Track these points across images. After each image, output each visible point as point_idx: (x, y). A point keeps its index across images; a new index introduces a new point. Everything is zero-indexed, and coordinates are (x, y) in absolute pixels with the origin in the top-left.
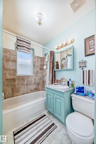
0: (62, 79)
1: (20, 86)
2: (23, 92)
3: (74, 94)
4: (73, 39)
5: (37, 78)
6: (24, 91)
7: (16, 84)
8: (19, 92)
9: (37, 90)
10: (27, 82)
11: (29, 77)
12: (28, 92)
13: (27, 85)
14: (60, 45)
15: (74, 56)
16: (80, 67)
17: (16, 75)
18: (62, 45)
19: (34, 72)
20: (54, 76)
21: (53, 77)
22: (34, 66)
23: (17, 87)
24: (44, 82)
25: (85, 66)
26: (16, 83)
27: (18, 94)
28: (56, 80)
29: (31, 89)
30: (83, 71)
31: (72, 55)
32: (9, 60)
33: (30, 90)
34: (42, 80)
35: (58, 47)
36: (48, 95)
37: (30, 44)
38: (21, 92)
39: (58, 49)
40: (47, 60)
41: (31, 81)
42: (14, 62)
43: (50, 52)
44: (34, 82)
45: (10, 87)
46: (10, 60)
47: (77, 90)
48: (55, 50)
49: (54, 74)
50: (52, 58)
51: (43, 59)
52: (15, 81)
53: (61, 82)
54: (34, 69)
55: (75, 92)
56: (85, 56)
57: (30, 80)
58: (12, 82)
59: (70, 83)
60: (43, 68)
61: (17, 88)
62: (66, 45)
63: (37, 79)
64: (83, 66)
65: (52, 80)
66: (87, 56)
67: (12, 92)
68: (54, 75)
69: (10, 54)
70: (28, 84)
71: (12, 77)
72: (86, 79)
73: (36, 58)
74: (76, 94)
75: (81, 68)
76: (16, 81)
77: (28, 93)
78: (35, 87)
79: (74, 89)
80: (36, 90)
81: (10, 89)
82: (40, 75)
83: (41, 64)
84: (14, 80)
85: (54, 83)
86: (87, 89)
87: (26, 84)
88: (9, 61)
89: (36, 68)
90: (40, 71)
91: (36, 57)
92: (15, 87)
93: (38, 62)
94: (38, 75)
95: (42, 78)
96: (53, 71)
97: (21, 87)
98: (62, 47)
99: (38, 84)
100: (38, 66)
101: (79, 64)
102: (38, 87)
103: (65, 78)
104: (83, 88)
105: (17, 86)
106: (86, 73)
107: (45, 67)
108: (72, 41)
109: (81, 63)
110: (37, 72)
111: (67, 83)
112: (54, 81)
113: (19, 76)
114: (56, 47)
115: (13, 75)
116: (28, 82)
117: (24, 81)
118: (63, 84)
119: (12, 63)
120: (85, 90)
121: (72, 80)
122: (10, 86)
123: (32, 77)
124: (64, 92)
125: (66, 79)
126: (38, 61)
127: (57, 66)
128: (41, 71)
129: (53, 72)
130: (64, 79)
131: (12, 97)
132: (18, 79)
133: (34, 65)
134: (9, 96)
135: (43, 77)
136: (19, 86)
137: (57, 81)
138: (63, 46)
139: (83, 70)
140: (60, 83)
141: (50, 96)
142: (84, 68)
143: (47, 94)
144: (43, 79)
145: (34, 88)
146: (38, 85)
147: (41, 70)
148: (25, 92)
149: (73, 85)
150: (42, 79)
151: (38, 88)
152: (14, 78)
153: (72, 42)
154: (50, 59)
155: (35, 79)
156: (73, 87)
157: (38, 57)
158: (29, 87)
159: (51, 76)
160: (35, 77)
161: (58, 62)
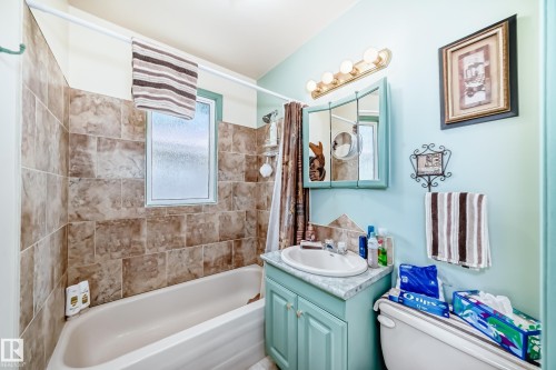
0: (337, 223)
1: (162, 249)
2: (174, 275)
3: (391, 298)
4: (386, 50)
5: (233, 214)
6: (177, 269)
7: (140, 243)
8: (155, 276)
9: (231, 261)
10: (191, 230)
11: (198, 209)
12: (194, 271)
13: (190, 243)
14: (329, 79)
15: (386, 123)
16: (419, 175)
17: (142, 205)
18: (337, 77)
19: (219, 191)
20: (301, 211)
21: (296, 215)
22: (221, 164)
23: (148, 252)
24: (261, 230)
25: (443, 174)
26: (144, 240)
27: (153, 282)
28: (310, 228)
29: (207, 259)
30: (435, 196)
31: (382, 120)
32: (114, 142)
33: (206, 264)
34: (255, 223)
35: (320, 85)
36: (275, 296)
37: (194, 74)
38: (165, 276)
39: (318, 94)
40: (272, 140)
41: (208, 227)
42: (134, 149)
43: (286, 106)
44: (220, 231)
45: (117, 255)
46: (118, 144)
47: (406, 280)
48: (307, 101)
49: (301, 201)
50: (293, 135)
51: (257, 136)
52: (138, 231)
53: (330, 236)
54: (223, 178)
55: (395, 292)
56: (443, 128)
57: (201, 221)
58: (127, 232)
59: (369, 246)
60: (257, 174)
61: (146, 258)
62: (355, 76)
63: (234, 219)
64: (430, 170)
65: (296, 227)
66: (448, 124)
67: (125, 278)
68: (301, 206)
69: (119, 119)
70: (196, 240)
71: (124, 213)
72: (449, 234)
73: (231, 133)
74: (402, 302)
75: (424, 181)
76: (145, 231)
77: (196, 277)
78: (225, 251)
79: (390, 276)
80: (229, 262)
81: (116, 266)
82: (245, 203)
83: (253, 157)
84: (134, 225)
85: (303, 243)
86: (450, 280)
87: (188, 240)
88: (111, 149)
89: (230, 174)
90: (245, 185)
91: (230, 127)
92: (138, 253)
93: (238, 150)
94: (238, 203)
95: (254, 211)
96: (297, 188)
97: (163, 255)
98: (335, 85)
99: (239, 239)
100: (236, 165)
101: (414, 161)
102: (238, 251)
103: (351, 218)
104: (431, 272)
105: (147, 250)
106: (449, 207)
107: (265, 170)
108: (380, 59)
109: (423, 160)
110: (235, 188)
111: (356, 242)
112: (300, 231)
113: (156, 209)
114: (312, 87)
115: (129, 205)
116: (196, 232)
117: (178, 228)
118: (341, 245)
119: (127, 153)
120: (440, 282)
121: (380, 231)
122: (118, 249)
123: (210, 211)
124: (341, 292)
125: (353, 225)
126: (237, 144)
127: (317, 163)
128: (252, 184)
129: (297, 193)
130: (346, 223)
131: (125, 296)
132: (153, 222)
133: (220, 161)
134: (111, 291)
135: (258, 207)
136: (154, 249)
137: (316, 229)
138: (342, 81)
139: (434, 190)
140: (328, 242)
141: (284, 303)
142: (438, 180)
143: (272, 292)
144: (257, 218)
145: (220, 255)
146: (239, 244)
147: (249, 179)
148: (180, 273)
149: (384, 253)
150: (253, 218)
151: (236, 253)
152: (133, 216)
153: (379, 65)
154: (288, 137)
155: (225, 220)
156: (385, 264)
157: (237, 127)
158: (201, 251)
159: (288, 212)
160: (226, 211)
161: (320, 147)
